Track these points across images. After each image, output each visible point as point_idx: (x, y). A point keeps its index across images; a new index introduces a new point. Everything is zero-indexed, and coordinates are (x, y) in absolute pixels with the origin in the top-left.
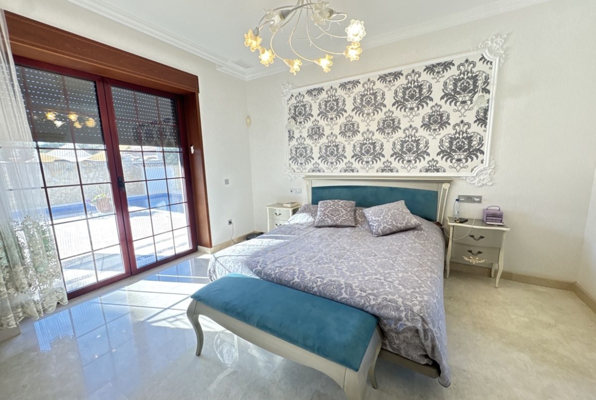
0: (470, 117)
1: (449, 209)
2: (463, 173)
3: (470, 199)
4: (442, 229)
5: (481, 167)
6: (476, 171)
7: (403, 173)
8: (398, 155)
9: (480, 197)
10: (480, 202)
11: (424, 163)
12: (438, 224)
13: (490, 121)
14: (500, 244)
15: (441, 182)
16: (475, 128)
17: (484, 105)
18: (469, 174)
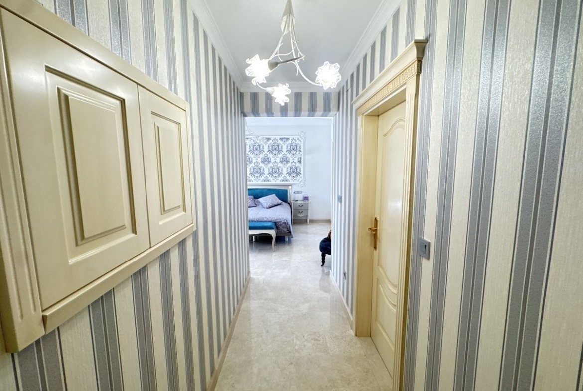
0: (296, 160)
1: (292, 196)
2: (296, 182)
3: (298, 192)
4: (290, 206)
5: (301, 179)
6: (300, 181)
7: (273, 182)
8: (271, 174)
9: (301, 191)
10: (301, 193)
11: (281, 178)
12: (288, 203)
13: (302, 162)
14: (308, 207)
15: (288, 186)
16: (298, 165)
17: (300, 156)
18: (297, 182)
